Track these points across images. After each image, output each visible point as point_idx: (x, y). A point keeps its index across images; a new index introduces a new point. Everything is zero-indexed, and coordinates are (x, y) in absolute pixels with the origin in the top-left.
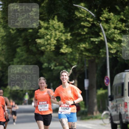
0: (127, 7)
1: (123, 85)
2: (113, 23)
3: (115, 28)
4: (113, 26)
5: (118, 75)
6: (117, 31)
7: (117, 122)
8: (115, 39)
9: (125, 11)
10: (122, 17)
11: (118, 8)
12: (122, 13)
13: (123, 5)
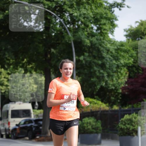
0: (12, 66)
1: (8, 111)
2: (3, 75)
3: (5, 78)
4: (3, 76)
5: (5, 106)
6: (6, 80)
7: (3, 133)
8: (4, 84)
9: (11, 69)
10: (9, 71)
11: (6, 66)
12: (9, 69)
13: (9, 65)
